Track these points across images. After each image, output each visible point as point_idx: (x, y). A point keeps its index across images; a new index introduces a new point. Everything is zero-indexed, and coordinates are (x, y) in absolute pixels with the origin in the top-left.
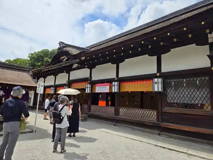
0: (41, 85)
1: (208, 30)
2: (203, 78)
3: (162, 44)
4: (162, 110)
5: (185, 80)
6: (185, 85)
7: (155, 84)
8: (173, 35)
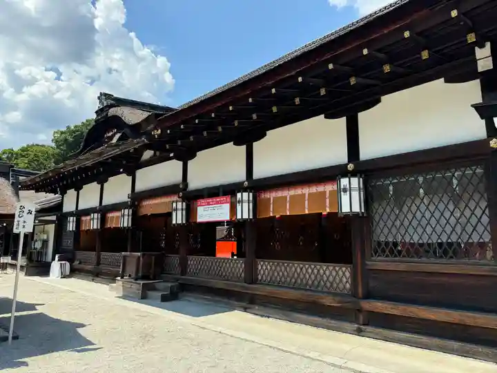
0: (26, 211)
1: (473, 35)
2: (469, 172)
3: (353, 81)
4: (364, 264)
5: (421, 179)
6: (421, 191)
7: (342, 193)
8: (381, 55)
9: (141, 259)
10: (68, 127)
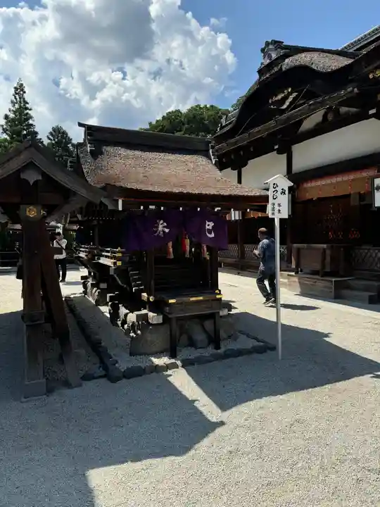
9: (328, 252)
10: (150, 124)
